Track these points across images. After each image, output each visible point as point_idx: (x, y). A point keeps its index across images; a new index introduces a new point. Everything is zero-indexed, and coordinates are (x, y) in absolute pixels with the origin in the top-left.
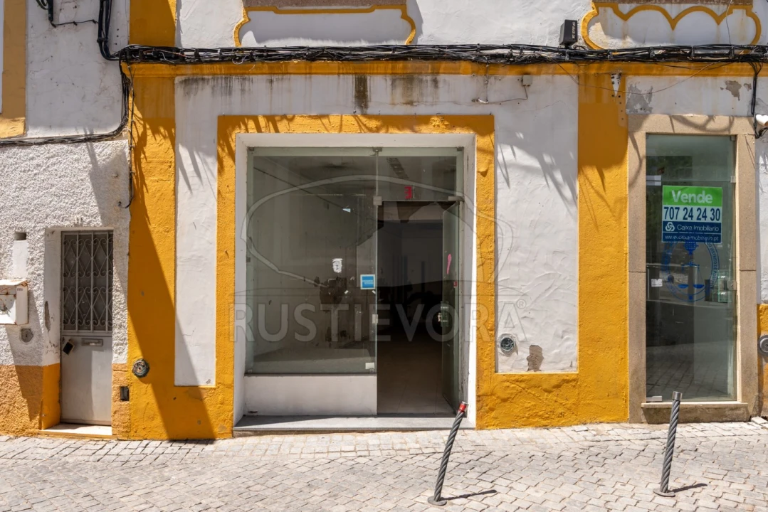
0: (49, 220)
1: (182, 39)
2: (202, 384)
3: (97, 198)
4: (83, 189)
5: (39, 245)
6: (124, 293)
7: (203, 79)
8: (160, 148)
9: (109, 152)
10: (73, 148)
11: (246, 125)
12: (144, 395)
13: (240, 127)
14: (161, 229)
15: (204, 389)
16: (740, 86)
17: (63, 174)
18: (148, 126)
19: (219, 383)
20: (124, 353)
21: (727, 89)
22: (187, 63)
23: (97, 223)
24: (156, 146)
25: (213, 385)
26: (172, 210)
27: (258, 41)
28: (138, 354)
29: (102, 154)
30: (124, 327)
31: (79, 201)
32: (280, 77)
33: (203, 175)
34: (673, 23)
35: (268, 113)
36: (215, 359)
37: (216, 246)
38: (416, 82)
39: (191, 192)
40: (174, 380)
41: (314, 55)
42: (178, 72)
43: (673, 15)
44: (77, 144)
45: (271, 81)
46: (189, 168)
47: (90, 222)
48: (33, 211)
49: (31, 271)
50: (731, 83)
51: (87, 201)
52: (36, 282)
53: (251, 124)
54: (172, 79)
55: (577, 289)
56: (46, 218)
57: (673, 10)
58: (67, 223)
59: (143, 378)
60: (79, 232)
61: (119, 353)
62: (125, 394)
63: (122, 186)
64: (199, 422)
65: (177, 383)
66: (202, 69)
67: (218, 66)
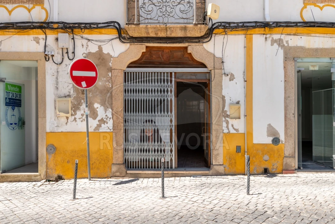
16: (40, 39)
21: (34, 40)
34: (10, 12)
43: (10, 9)
50: (36, 38)
57: (10, 7)
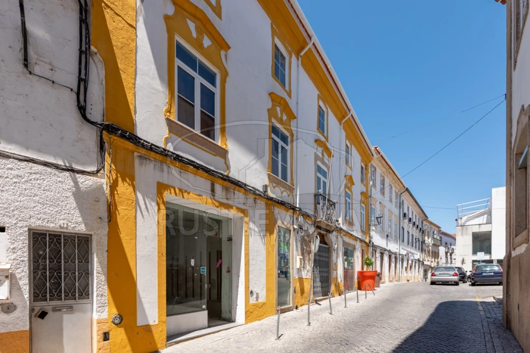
0: (32, 220)
1: (138, 131)
2: (151, 323)
3: (80, 212)
4: (67, 203)
5: (21, 238)
6: (104, 275)
7: (149, 159)
8: (127, 190)
9: (90, 184)
10: (57, 173)
11: (170, 191)
12: (119, 335)
13: (167, 190)
14: (128, 238)
15: (153, 325)
17: (47, 188)
18: (119, 175)
19: (160, 321)
20: (106, 312)
22: (144, 148)
23: (82, 229)
24: (123, 188)
25: (157, 323)
26: (134, 228)
27: (174, 149)
28: (115, 312)
29: (84, 184)
30: (105, 296)
31: (64, 211)
32: (184, 171)
33: (150, 211)
35: (179, 187)
36: (157, 310)
37: (157, 250)
38: (229, 192)
39: (144, 220)
40: (136, 323)
41: (198, 167)
42: (137, 150)
44: (60, 171)
45: (181, 172)
46: (143, 206)
47: (75, 227)
48: (13, 211)
49: (13, 257)
51: (72, 213)
52: (18, 266)
53: (172, 190)
54: (133, 152)
55: (265, 273)
56: (30, 218)
58: (52, 225)
59: (119, 325)
60: (64, 232)
61: (102, 312)
62: (106, 337)
63: (102, 208)
64: (151, 344)
65: (138, 325)
66: (150, 154)
67: (159, 155)
